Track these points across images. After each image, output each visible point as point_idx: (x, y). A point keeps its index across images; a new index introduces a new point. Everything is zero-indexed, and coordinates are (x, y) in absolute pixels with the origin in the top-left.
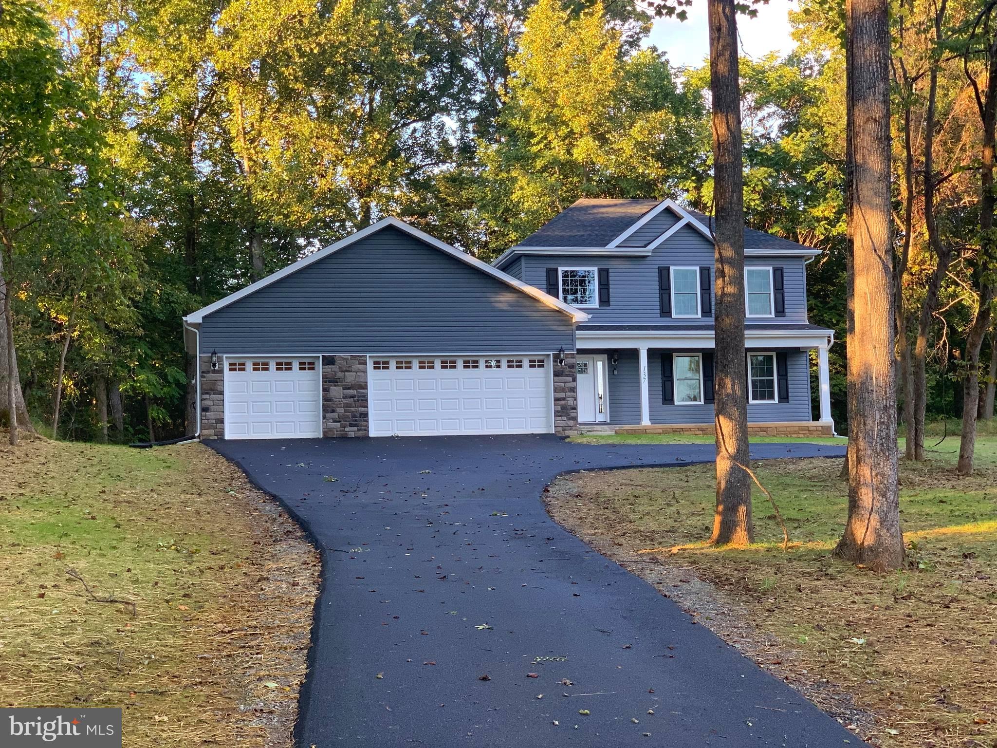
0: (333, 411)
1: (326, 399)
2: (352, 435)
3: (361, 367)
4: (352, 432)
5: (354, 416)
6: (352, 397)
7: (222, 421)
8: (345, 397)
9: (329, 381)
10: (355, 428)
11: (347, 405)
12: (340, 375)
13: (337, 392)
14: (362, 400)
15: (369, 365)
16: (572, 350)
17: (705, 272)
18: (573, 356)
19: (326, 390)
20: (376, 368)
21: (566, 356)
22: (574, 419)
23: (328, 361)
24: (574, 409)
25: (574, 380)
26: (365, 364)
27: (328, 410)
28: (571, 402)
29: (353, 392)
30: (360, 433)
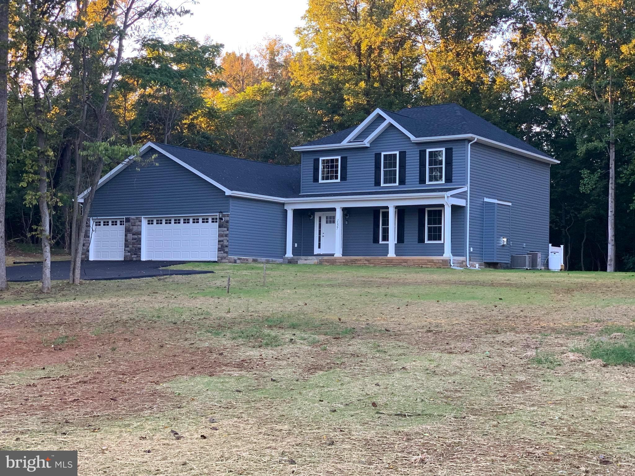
0: (128, 247)
1: (126, 240)
2: (135, 259)
3: (139, 223)
4: (134, 258)
5: (136, 249)
6: (135, 239)
7: (88, 251)
8: (133, 239)
9: (128, 231)
10: (136, 256)
11: (133, 244)
12: (131, 227)
13: (130, 236)
14: (139, 241)
15: (144, 222)
16: (228, 212)
17: (403, 154)
18: (228, 216)
19: (126, 236)
20: (149, 224)
21: (224, 216)
22: (227, 253)
23: (128, 220)
24: (227, 247)
25: (228, 230)
26: (141, 221)
27: (126, 246)
28: (226, 243)
29: (136, 236)
30: (138, 259)
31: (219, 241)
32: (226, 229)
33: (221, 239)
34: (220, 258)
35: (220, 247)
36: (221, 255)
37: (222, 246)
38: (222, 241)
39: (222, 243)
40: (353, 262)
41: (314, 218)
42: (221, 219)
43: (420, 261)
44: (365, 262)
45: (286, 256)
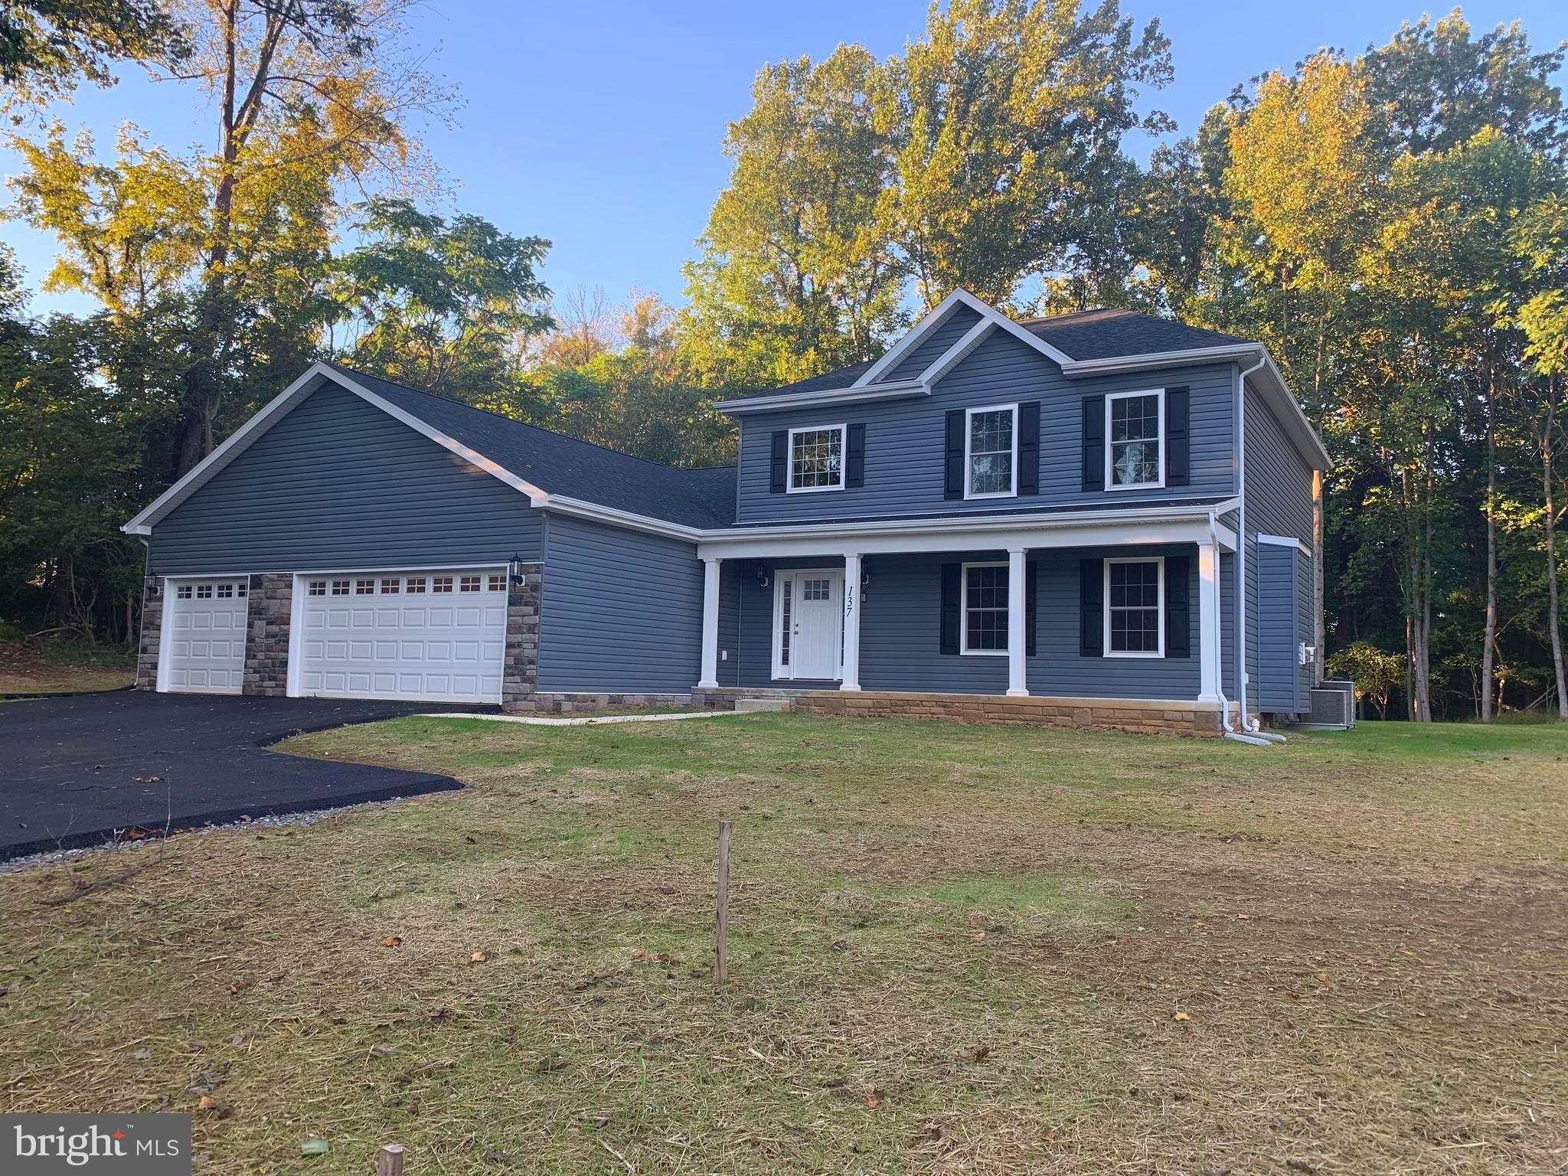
0: (254, 657)
1: (250, 639)
2: (270, 693)
3: (285, 591)
4: (270, 688)
5: (274, 665)
6: (274, 636)
7: (155, 666)
8: (267, 636)
9: (255, 612)
10: (273, 683)
11: (269, 649)
12: (265, 603)
13: (261, 627)
14: (283, 640)
15: (300, 590)
16: (538, 558)
17: (1030, 413)
18: (538, 569)
19: (250, 625)
20: (313, 593)
21: (524, 569)
22: (530, 680)
23: (257, 583)
24: (532, 662)
25: (536, 613)
26: (290, 586)
27: (250, 654)
28: (529, 652)
29: (275, 628)
30: (278, 691)
31: (509, 646)
32: (531, 609)
33: (517, 638)
34: (510, 698)
35: (511, 661)
36: (513, 688)
37: (518, 661)
38: (520, 645)
39: (517, 651)
40: (898, 707)
41: (772, 584)
42: (516, 579)
43: (1118, 713)
44: (934, 710)
45: (701, 684)
